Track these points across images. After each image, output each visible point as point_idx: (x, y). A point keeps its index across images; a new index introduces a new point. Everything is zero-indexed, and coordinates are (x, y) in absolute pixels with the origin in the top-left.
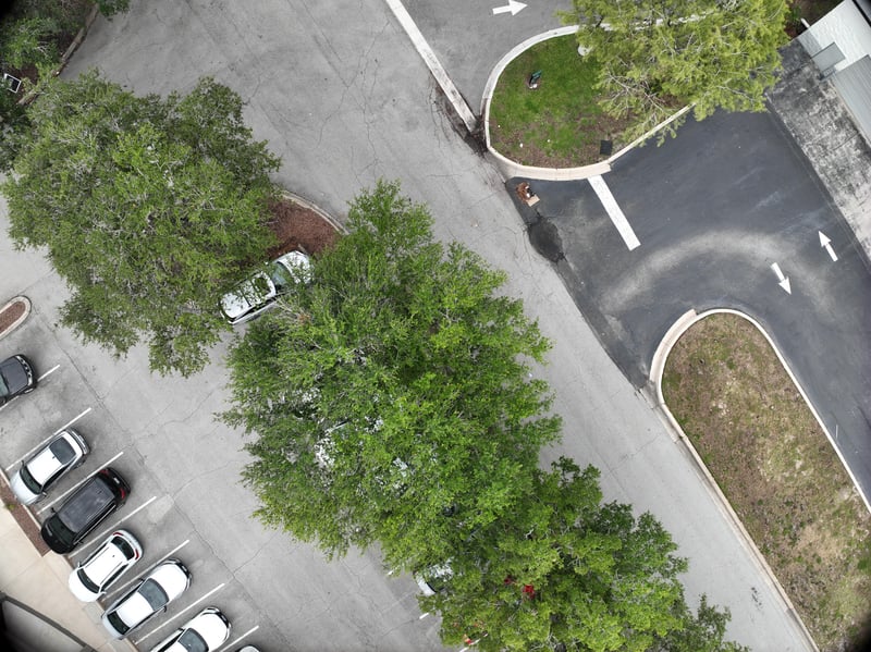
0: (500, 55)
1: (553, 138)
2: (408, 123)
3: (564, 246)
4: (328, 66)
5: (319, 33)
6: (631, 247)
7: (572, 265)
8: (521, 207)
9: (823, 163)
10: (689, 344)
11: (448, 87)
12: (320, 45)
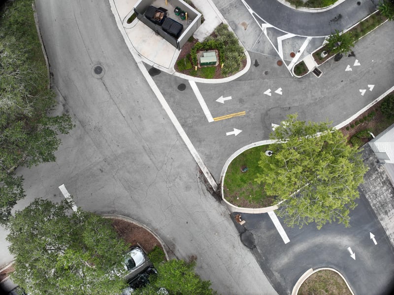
0: (229, 155)
1: (252, 195)
2: (186, 187)
3: (256, 242)
4: (150, 161)
5: (146, 144)
6: (286, 243)
7: (259, 251)
8: (237, 225)
9: (374, 202)
10: (309, 283)
11: (205, 170)
12: (145, 150)
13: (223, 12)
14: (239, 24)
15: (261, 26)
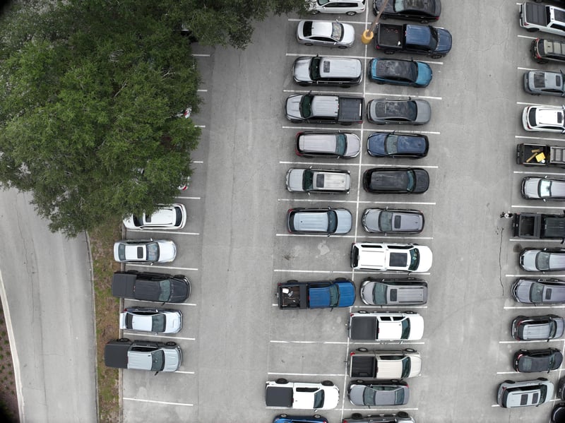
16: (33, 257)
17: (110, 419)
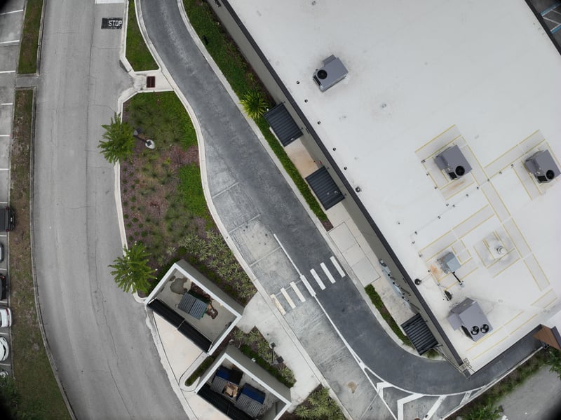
13: (323, 368)
14: (344, 384)
15: (376, 386)
16: (97, 308)
17: (20, 146)
